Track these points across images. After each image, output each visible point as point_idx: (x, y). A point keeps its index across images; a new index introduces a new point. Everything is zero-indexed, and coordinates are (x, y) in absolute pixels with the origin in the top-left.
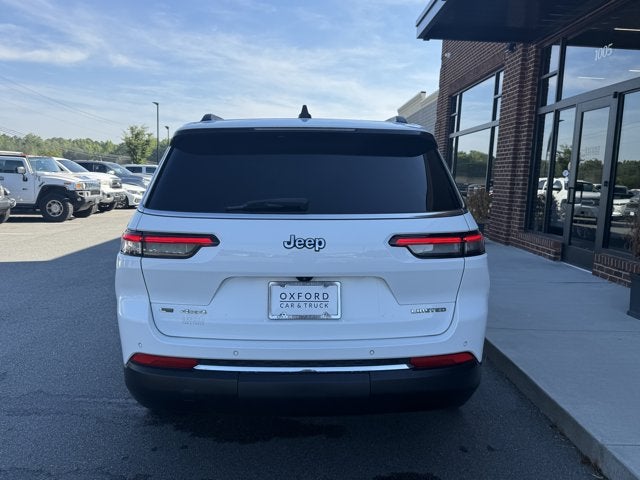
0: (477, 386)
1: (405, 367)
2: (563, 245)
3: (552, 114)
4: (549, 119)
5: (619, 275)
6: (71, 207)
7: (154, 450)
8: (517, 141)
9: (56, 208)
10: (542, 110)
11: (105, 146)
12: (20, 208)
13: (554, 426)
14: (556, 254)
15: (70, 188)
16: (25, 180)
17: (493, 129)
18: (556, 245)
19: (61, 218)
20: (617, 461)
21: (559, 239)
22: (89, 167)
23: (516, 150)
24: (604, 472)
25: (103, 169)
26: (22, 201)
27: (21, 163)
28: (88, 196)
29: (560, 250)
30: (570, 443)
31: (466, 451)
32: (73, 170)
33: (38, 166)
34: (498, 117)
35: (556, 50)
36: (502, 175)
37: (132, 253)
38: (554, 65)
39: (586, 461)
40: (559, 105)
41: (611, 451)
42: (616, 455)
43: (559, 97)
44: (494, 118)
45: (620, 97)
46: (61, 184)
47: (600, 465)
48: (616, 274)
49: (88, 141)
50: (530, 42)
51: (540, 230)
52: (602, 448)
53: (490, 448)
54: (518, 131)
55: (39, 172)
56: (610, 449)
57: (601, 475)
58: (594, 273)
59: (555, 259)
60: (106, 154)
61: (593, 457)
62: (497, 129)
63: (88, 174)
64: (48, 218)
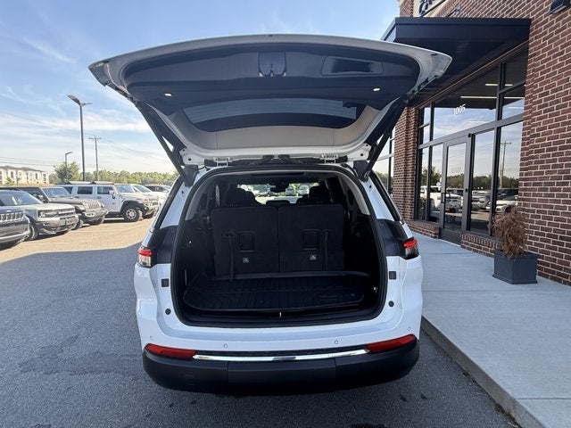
0: (417, 359)
1: (362, 352)
2: (440, 229)
3: (428, 149)
4: (426, 151)
5: (481, 248)
6: (141, 213)
7: (171, 406)
8: (406, 165)
9: (132, 214)
10: (421, 147)
11: (165, 176)
12: (111, 215)
13: (466, 374)
14: (435, 234)
15: (140, 202)
16: (114, 198)
17: (390, 158)
18: (435, 229)
19: (136, 220)
20: (531, 416)
21: (437, 224)
22: (152, 189)
23: (406, 171)
24: (518, 422)
25: (161, 189)
26: (112, 210)
27: (111, 189)
28: (151, 207)
29: (438, 232)
30: (483, 390)
31: (405, 400)
32: (143, 191)
33: (121, 189)
34: (393, 151)
35: (427, 111)
36: (398, 186)
37: (144, 265)
38: (427, 120)
39: (499, 408)
40: (432, 143)
41: (523, 405)
42: (529, 409)
43: (431, 139)
44: (390, 152)
45: (473, 136)
46: (135, 200)
47: (513, 415)
48: (477, 247)
49: (155, 173)
50: (412, 106)
51: (423, 219)
52: (514, 401)
53: (423, 397)
54: (406, 160)
55: (122, 194)
56: (522, 403)
57: (516, 424)
58: (462, 247)
59: (435, 237)
60: (165, 180)
61: (505, 406)
62: (393, 159)
63: (151, 193)
64: (127, 220)
